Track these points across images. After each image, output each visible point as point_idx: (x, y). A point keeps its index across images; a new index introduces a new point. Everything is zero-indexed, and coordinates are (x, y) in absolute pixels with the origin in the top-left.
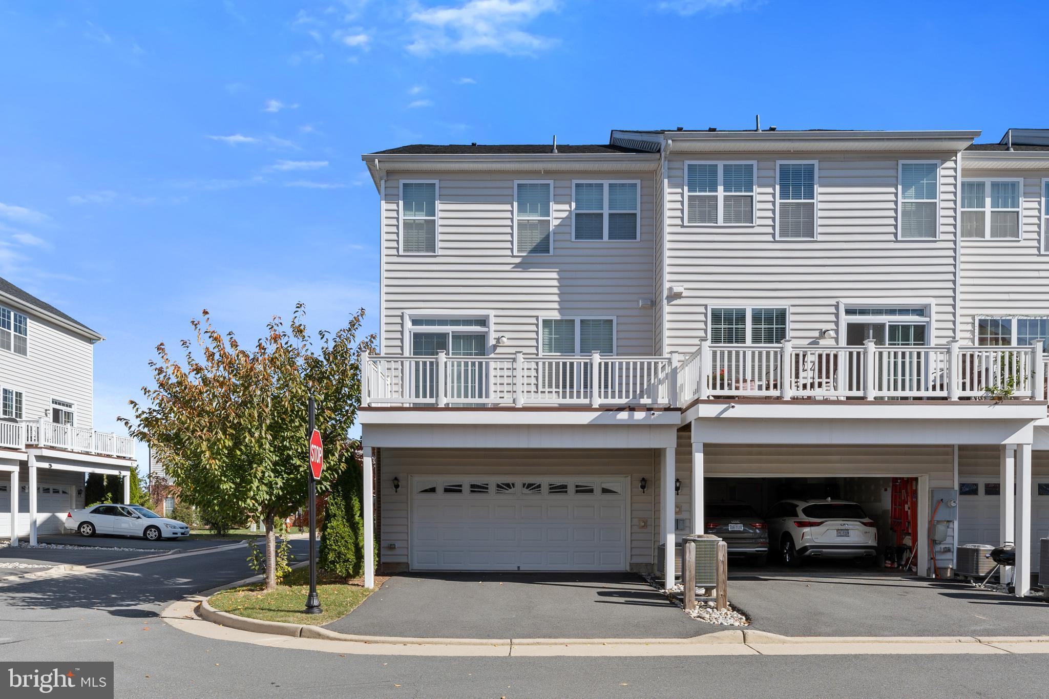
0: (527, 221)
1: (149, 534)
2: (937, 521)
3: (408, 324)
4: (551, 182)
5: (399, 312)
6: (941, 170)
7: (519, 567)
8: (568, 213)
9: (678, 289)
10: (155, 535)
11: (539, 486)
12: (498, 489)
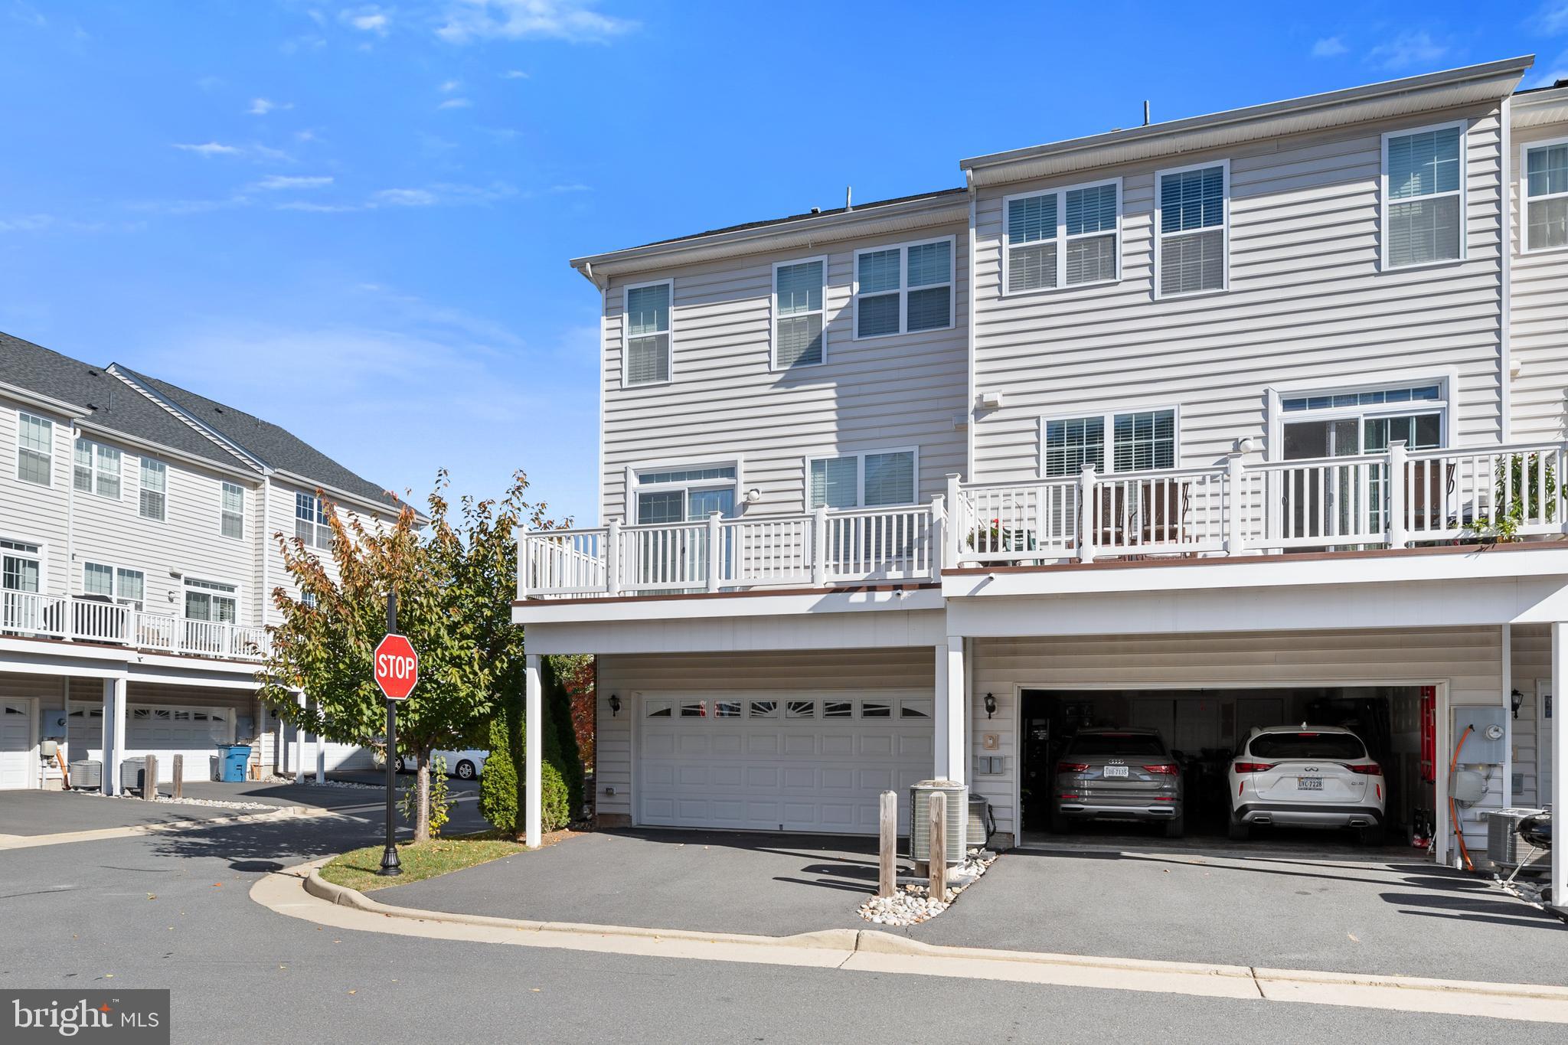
0: (791, 320)
1: (462, 771)
2: (1465, 764)
3: (634, 482)
4: (824, 258)
5: (621, 467)
6: (1468, 137)
7: (781, 826)
8: (848, 300)
9: (992, 395)
10: (469, 773)
11: (811, 706)
12: (754, 710)
